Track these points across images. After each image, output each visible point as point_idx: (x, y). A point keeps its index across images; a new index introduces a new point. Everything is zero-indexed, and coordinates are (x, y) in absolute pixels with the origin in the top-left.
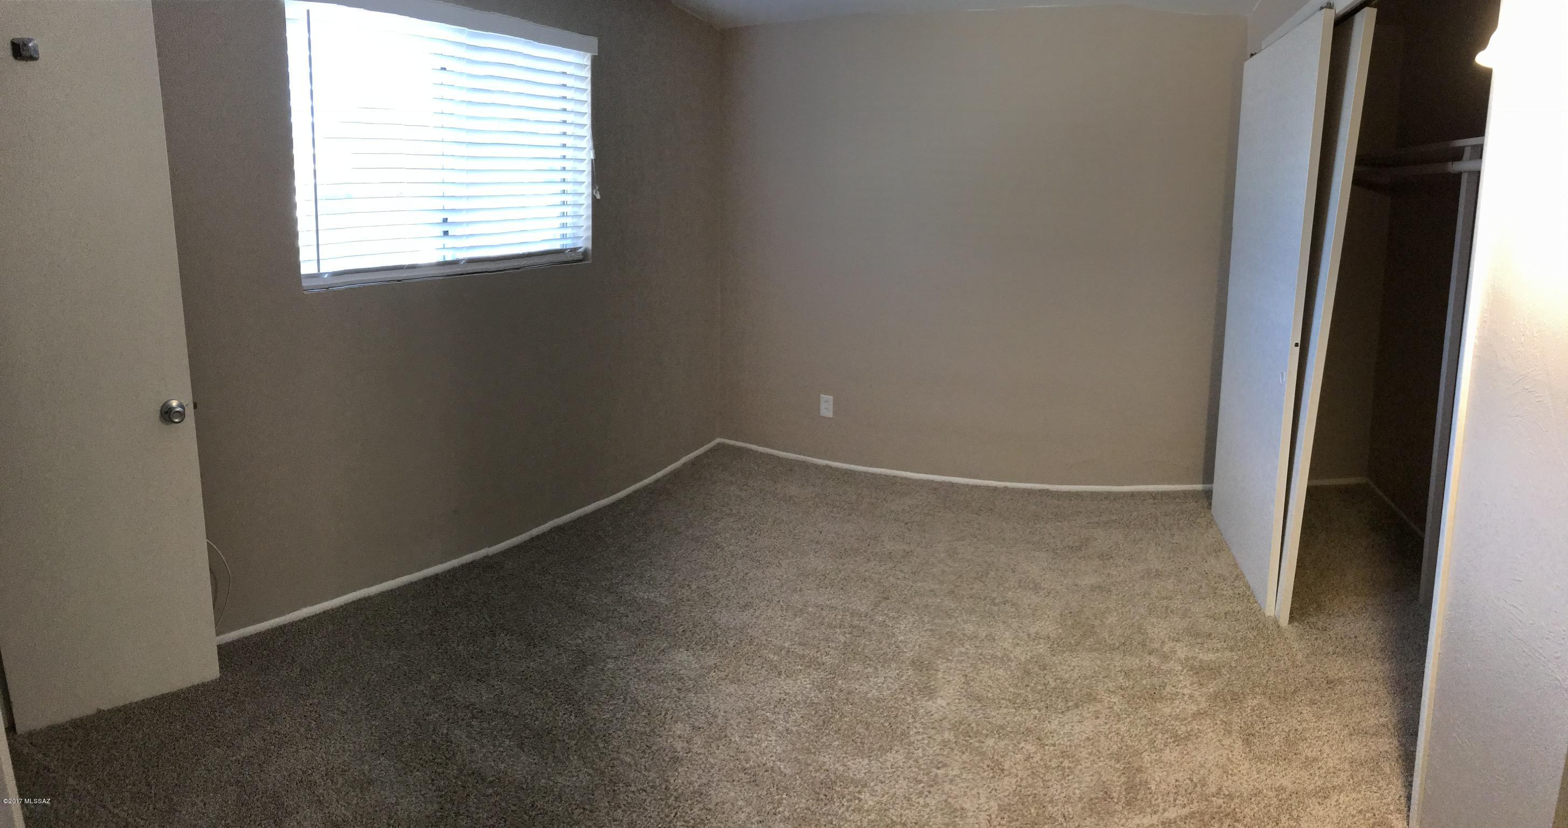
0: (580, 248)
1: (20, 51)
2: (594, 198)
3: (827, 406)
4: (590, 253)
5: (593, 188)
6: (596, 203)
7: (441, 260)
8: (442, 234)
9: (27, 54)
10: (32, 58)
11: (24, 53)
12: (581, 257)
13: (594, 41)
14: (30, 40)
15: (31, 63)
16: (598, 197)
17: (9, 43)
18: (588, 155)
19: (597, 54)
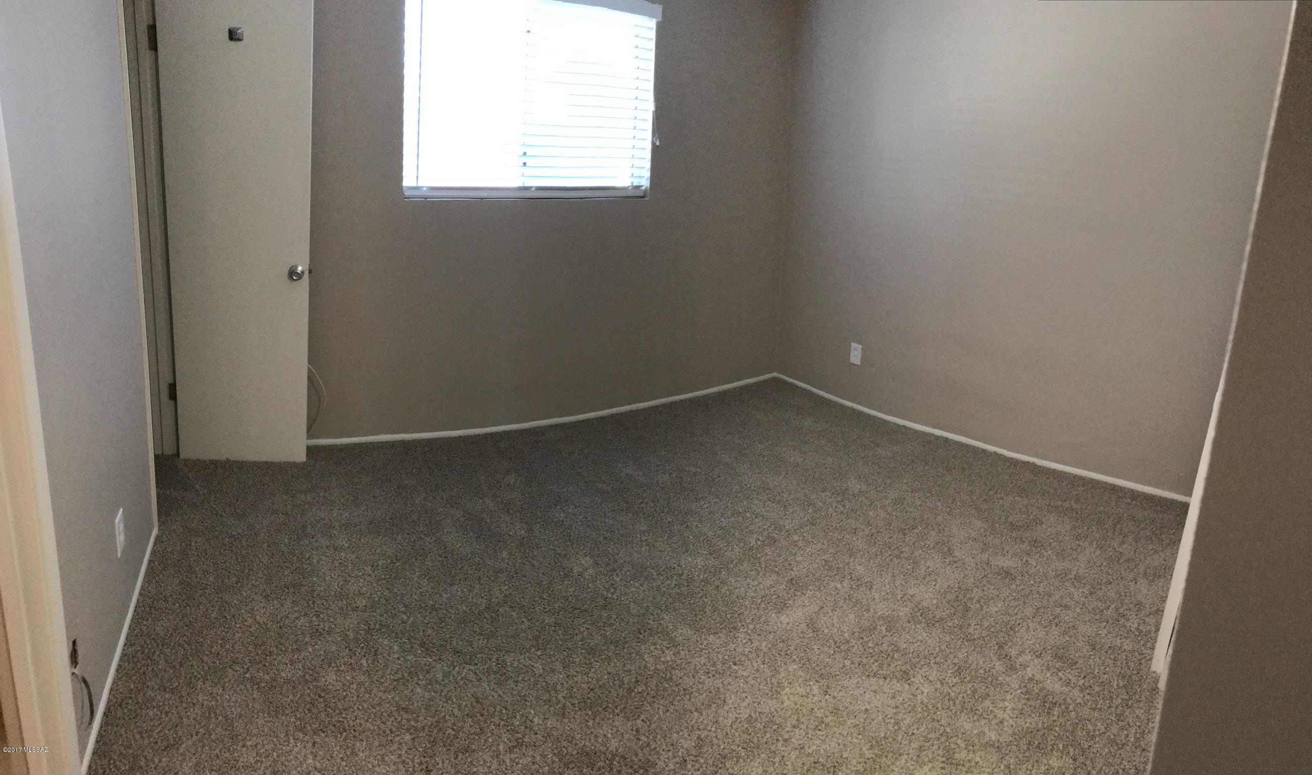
0: (643, 186)
1: (233, 35)
2: (653, 144)
3: (856, 355)
4: (648, 192)
5: (653, 136)
6: (655, 150)
7: (521, 185)
8: (522, 165)
9: (237, 37)
10: (240, 40)
11: (234, 37)
12: (642, 194)
13: (659, 8)
14: (238, 29)
15: (239, 43)
16: (658, 143)
17: (227, 30)
18: (651, 106)
19: (660, 20)
